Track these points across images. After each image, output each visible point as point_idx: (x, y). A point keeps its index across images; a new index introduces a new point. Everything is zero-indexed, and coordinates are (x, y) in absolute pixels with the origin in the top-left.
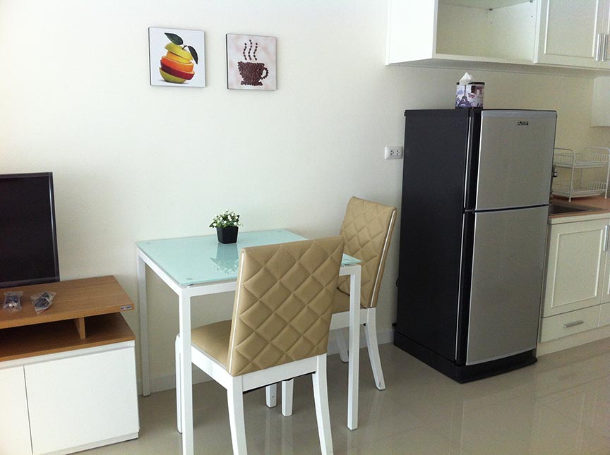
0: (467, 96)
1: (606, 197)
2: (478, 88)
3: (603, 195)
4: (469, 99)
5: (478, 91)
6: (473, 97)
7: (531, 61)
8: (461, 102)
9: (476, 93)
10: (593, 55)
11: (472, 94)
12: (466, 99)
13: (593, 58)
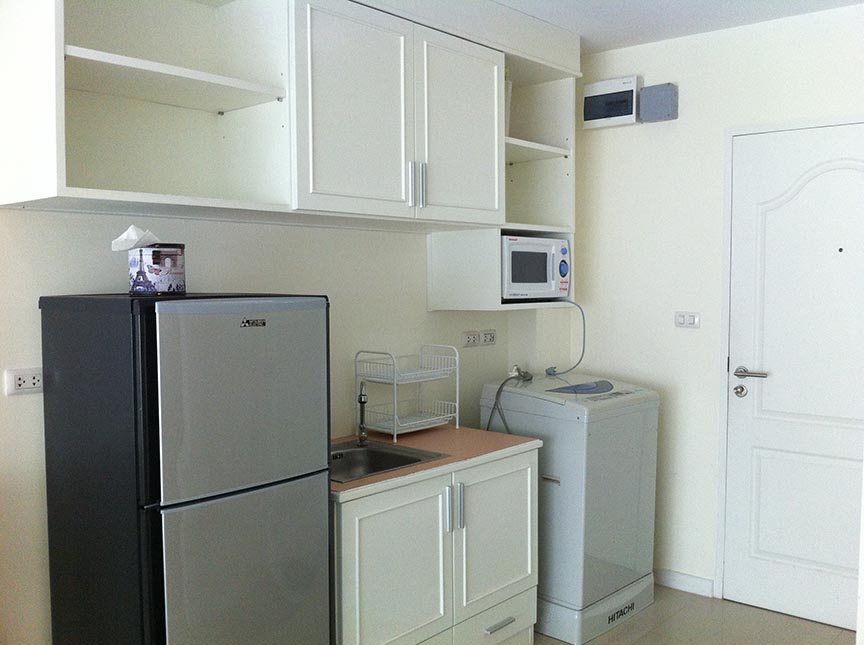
0: (146, 270)
1: (457, 427)
2: (168, 256)
3: (453, 422)
4: (151, 277)
5: (168, 261)
6: (157, 272)
7: (286, 206)
8: (136, 283)
9: (164, 265)
10: (404, 198)
11: (156, 266)
12: (144, 277)
13: (403, 202)
